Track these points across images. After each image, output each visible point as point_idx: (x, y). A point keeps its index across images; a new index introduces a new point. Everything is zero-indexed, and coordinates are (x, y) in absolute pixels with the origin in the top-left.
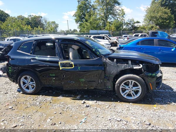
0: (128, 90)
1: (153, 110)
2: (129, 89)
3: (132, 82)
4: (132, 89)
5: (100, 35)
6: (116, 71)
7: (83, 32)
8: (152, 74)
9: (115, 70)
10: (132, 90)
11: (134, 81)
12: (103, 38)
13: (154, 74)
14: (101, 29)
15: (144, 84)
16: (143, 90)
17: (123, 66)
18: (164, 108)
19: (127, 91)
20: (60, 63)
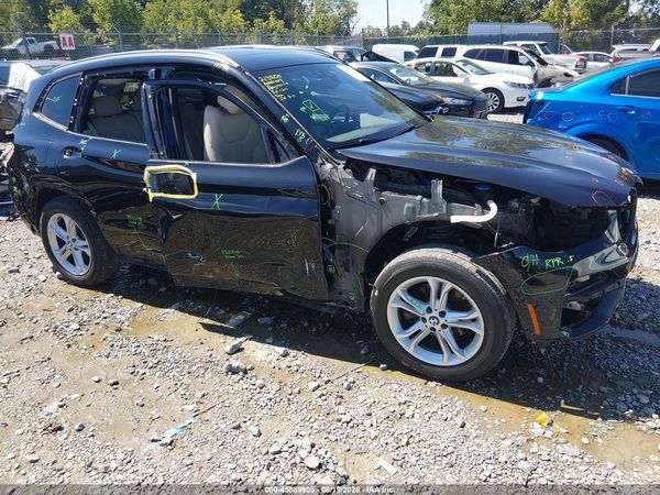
0: (424, 320)
1: (521, 439)
2: (427, 316)
3: (441, 286)
4: (442, 321)
5: (506, 46)
6: (373, 224)
7: (438, 35)
8: (542, 259)
9: (371, 219)
10: (444, 326)
11: (448, 286)
12: (513, 58)
13: (558, 260)
14: (520, 20)
15: (499, 307)
16: (491, 332)
17: (406, 207)
18: (585, 440)
19: (418, 326)
20: (150, 172)
